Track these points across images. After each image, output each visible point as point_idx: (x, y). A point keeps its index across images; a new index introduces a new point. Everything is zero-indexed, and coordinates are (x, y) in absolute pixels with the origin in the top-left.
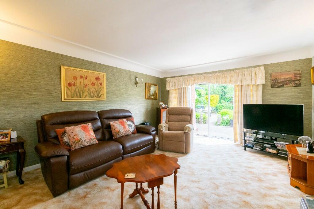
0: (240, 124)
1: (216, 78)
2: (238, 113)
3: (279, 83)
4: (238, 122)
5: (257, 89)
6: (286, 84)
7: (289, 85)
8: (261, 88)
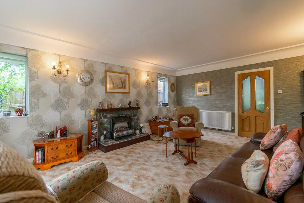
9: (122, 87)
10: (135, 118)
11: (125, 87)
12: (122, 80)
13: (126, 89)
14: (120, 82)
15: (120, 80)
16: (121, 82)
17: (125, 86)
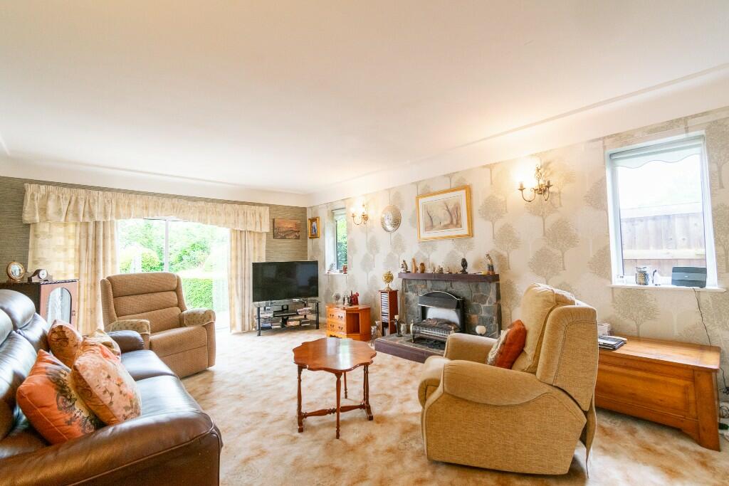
0: (240, 296)
1: (200, 212)
2: (237, 278)
3: (282, 232)
4: (238, 295)
5: (260, 239)
6: (288, 235)
7: (290, 237)
8: (264, 237)
9: (452, 222)
10: (482, 306)
11: (457, 224)
12: (450, 207)
13: (461, 227)
14: (445, 214)
15: (446, 208)
16: (447, 213)
17: (457, 221)
